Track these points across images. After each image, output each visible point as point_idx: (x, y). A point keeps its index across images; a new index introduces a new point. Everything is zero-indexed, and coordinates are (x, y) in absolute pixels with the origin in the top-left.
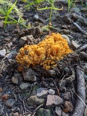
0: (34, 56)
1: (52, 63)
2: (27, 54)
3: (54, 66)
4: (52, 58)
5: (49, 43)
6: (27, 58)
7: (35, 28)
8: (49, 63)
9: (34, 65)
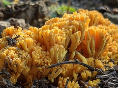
0: (32, 50)
1: (84, 75)
2: (14, 44)
3: (91, 82)
4: (85, 61)
5: (77, 19)
6: (12, 53)
7: (32, 4)
8: (76, 76)
9: (30, 78)
